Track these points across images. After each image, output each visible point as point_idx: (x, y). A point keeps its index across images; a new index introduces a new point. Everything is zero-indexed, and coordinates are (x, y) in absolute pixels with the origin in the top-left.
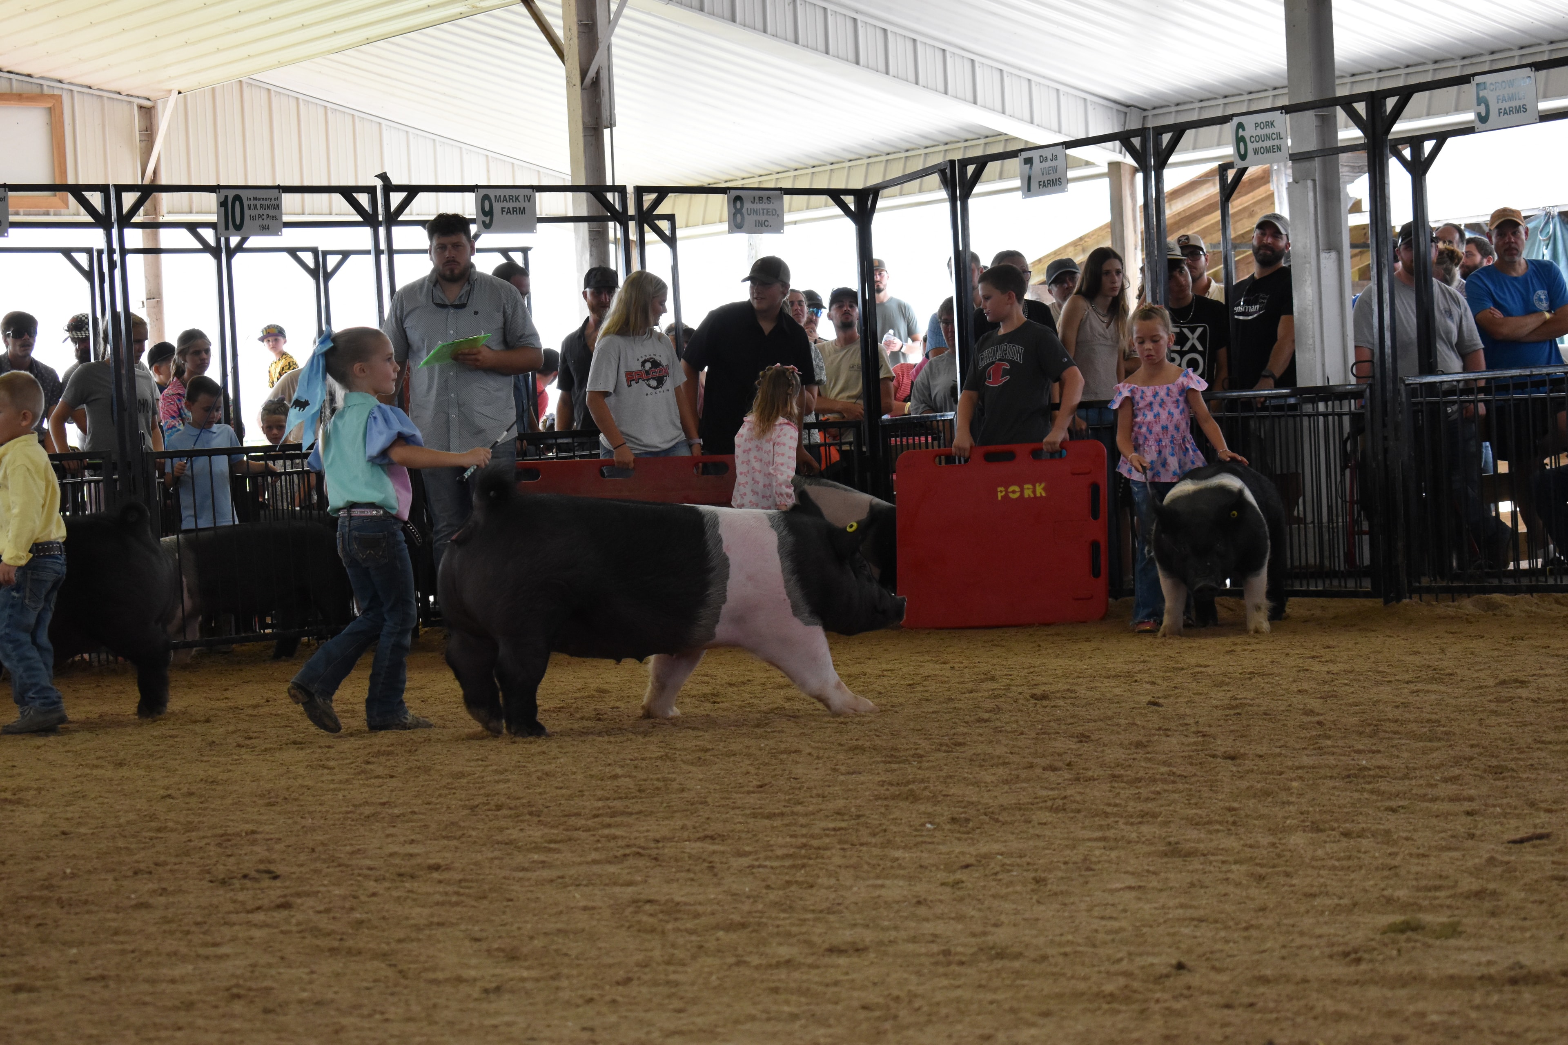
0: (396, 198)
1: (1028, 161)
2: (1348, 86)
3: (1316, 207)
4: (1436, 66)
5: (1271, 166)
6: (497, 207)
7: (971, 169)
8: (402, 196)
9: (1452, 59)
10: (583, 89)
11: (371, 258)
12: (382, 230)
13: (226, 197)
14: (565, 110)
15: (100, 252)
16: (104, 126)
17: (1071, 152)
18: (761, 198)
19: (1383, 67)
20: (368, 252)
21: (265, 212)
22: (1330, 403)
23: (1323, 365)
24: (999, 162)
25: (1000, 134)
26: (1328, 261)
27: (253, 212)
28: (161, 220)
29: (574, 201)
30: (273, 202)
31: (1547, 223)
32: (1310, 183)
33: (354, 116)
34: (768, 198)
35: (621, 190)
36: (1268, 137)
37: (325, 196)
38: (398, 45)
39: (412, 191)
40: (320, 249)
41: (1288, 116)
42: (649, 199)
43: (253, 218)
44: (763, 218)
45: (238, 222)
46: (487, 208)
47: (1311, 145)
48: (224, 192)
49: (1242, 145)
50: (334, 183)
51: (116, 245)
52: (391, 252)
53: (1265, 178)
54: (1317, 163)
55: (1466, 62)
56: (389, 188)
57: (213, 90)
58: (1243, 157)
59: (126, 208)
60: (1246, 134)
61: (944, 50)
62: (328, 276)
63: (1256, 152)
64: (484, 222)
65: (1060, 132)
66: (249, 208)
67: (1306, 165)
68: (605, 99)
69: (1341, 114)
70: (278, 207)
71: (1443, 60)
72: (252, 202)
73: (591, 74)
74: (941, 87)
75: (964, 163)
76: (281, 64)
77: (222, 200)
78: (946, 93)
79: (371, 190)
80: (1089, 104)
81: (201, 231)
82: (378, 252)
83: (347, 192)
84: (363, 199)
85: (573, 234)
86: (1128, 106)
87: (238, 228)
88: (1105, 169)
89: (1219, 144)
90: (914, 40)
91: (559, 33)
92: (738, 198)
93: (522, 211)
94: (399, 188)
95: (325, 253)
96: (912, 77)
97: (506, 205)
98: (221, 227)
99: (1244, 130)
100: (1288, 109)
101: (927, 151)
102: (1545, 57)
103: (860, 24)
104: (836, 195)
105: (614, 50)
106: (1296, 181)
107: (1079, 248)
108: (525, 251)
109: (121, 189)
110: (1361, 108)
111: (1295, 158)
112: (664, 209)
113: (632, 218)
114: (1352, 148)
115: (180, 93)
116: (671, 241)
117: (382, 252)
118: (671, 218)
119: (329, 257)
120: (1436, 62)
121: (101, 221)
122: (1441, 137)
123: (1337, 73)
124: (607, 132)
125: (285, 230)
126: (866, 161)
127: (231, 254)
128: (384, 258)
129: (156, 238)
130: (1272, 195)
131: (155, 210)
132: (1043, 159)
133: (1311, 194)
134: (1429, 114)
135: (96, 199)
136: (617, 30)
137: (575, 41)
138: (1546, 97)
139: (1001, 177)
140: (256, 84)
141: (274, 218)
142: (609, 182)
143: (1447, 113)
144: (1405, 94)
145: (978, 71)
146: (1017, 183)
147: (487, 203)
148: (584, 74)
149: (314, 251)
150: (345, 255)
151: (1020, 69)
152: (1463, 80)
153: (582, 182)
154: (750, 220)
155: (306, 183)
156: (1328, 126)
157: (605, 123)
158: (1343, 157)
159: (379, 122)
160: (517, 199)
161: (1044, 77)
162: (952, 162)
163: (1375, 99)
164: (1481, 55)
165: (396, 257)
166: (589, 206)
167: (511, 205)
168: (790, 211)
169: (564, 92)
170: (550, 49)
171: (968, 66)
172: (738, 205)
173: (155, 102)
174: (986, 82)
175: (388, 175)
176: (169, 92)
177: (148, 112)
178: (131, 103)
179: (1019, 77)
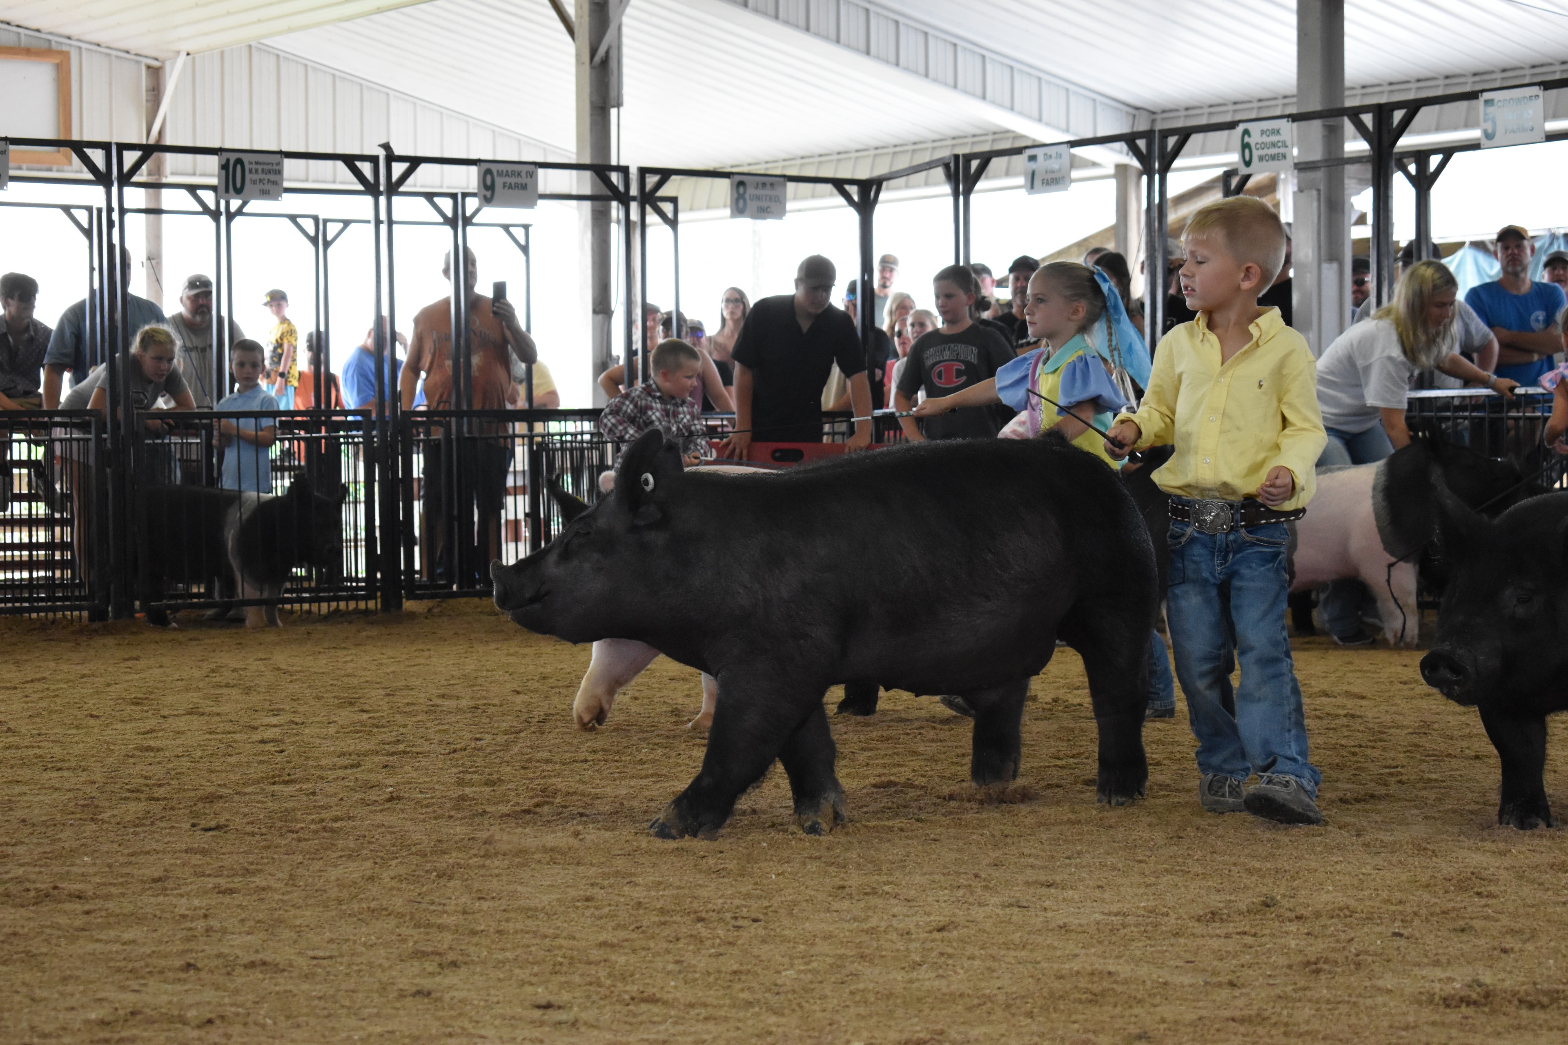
0: (398, 169)
1: (1033, 158)
2: (1359, 98)
3: (1319, 216)
4: (1448, 81)
5: (1278, 174)
6: (499, 181)
7: (975, 164)
8: (403, 166)
9: (1463, 75)
10: (592, 67)
11: (371, 228)
12: (383, 200)
13: (228, 160)
14: (572, 87)
15: (100, 211)
16: (110, 84)
17: (1077, 151)
18: (764, 185)
19: (1394, 80)
20: (369, 222)
21: (266, 177)
24: (1005, 159)
25: (1008, 131)
26: (1330, 271)
27: (254, 176)
28: (164, 180)
29: (578, 180)
30: (275, 167)
31: (1551, 244)
32: (1314, 193)
33: (363, 86)
34: (772, 185)
35: (624, 170)
36: (1274, 145)
37: (329, 163)
38: (409, 16)
39: (415, 162)
40: (321, 217)
41: (1295, 125)
42: (651, 180)
43: (254, 182)
44: (764, 204)
45: (238, 185)
46: (489, 182)
47: (1317, 155)
48: (226, 155)
49: (1247, 152)
50: (340, 151)
51: (115, 204)
52: (391, 223)
53: (1271, 186)
54: (1322, 173)
55: (1477, 78)
56: (391, 158)
57: (222, 53)
58: (1248, 164)
59: (127, 167)
60: (1252, 140)
61: (955, 45)
62: (327, 244)
63: (1261, 158)
64: (485, 197)
65: (1067, 130)
66: (251, 171)
67: (1311, 175)
68: (613, 79)
69: (1349, 127)
70: (279, 172)
71: (1456, 76)
72: (254, 167)
73: (601, 52)
74: (951, 80)
75: (968, 158)
76: (290, 30)
77: (224, 162)
78: (955, 86)
79: (374, 160)
80: (1098, 104)
81: (200, 192)
82: (378, 222)
83: (350, 161)
84: (366, 168)
85: (576, 213)
86: (1137, 108)
87: (239, 191)
88: (1111, 171)
89: (1227, 150)
90: (926, 34)
91: (571, 10)
92: (741, 184)
93: (524, 187)
94: (402, 159)
95: (325, 221)
96: (922, 69)
97: (508, 180)
98: (222, 189)
99: (1249, 136)
100: (1295, 118)
101: (936, 144)
102: (1557, 76)
103: (872, 15)
104: (839, 184)
105: (625, 30)
106: (1301, 190)
108: (526, 227)
109: (122, 147)
110: (1368, 119)
111: (1302, 167)
112: (666, 191)
113: (634, 199)
114: (1357, 160)
115: (188, 54)
116: (673, 223)
117: (382, 222)
118: (674, 200)
119: (329, 224)
120: (1446, 78)
121: (102, 178)
122: (1448, 152)
123: (1347, 84)
124: (613, 112)
125: (284, 195)
126: (873, 152)
127: (230, 217)
128: (384, 228)
129: (158, 198)
130: (1279, 203)
131: (158, 170)
132: (1048, 157)
133: (1315, 204)
134: (1438, 129)
135: (97, 157)
136: (629, 10)
137: (586, 19)
138: (1556, 117)
139: (1008, 173)
140: (265, 50)
141: (275, 183)
142: (614, 162)
143: (1456, 128)
144: (1413, 107)
145: (989, 67)
146: (1021, 180)
147: (489, 178)
148: (593, 52)
149: (316, 219)
150: (346, 223)
151: (1030, 66)
152: (1472, 96)
153: (587, 161)
154: (752, 205)
155: (312, 150)
156: (1334, 137)
157: (613, 102)
158: (1350, 169)
159: (386, 93)
160: (519, 174)
161: (1054, 76)
162: (956, 157)
163: (1382, 112)
164: (1492, 73)
165: (395, 227)
166: (593, 185)
167: (513, 180)
168: (795, 198)
169: (572, 69)
170: (561, 26)
171: (978, 62)
172: (741, 190)
173: (163, 62)
174: (996, 78)
175: (392, 145)
176: (178, 52)
177: (156, 74)
178: (138, 62)
179: (1030, 74)
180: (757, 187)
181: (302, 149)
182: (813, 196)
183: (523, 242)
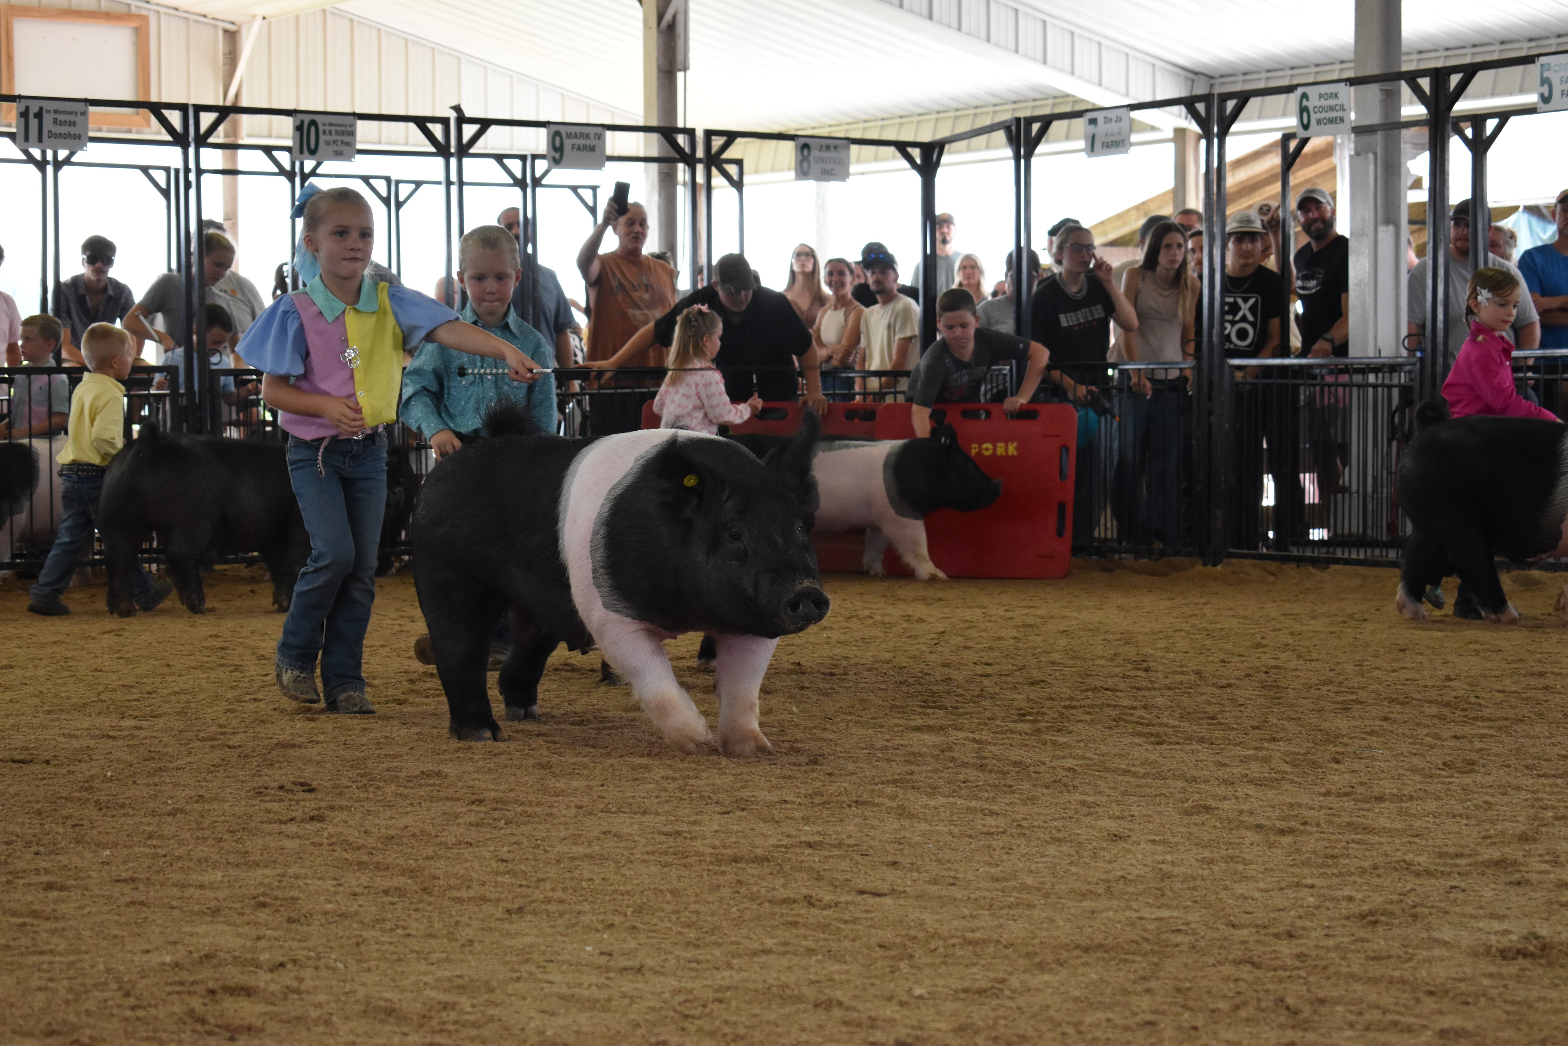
0: (469, 130)
1: (1093, 122)
2: (1415, 62)
3: (1376, 181)
4: (1502, 47)
5: (1335, 140)
6: (568, 143)
7: (1036, 127)
8: (475, 128)
9: (1519, 41)
10: (659, 31)
11: (442, 188)
12: (453, 161)
13: (302, 122)
14: (640, 52)
15: (177, 171)
16: (188, 49)
17: (1135, 114)
19: (1449, 45)
20: (439, 183)
21: (340, 138)
22: (1380, 375)
23: (1376, 337)
24: (1065, 122)
25: (1068, 95)
26: (1386, 234)
27: (328, 138)
28: (241, 142)
29: (646, 142)
30: (348, 129)
32: (1371, 156)
33: (434, 49)
34: (836, 147)
35: (690, 133)
36: (1331, 108)
37: (402, 125)
39: (485, 124)
40: (393, 178)
41: (1352, 89)
42: (717, 142)
43: (328, 143)
44: (829, 166)
45: (313, 146)
46: (558, 144)
47: (1374, 118)
48: (300, 117)
49: (1305, 115)
50: (412, 113)
51: (192, 165)
52: (461, 184)
53: (1328, 151)
54: (1379, 137)
55: (1533, 44)
56: (462, 119)
57: (297, 17)
58: (1306, 127)
59: (203, 128)
60: (1310, 104)
61: (1016, 10)
62: (399, 205)
63: (1319, 122)
64: (554, 158)
65: (1127, 95)
66: (324, 132)
67: (1367, 138)
68: (680, 43)
69: (1405, 90)
70: (353, 134)
71: (1510, 42)
72: (328, 128)
73: (668, 17)
74: (1012, 45)
75: (1030, 121)
77: (298, 123)
78: (1017, 52)
79: (445, 121)
80: (1157, 69)
81: (275, 153)
82: (449, 183)
83: (421, 122)
84: (437, 130)
85: (644, 175)
86: (1196, 73)
87: (313, 152)
88: (1170, 134)
89: (1284, 115)
93: (592, 149)
94: (472, 121)
95: (398, 182)
96: (983, 34)
97: (576, 142)
98: (296, 150)
99: (1308, 100)
100: (1352, 82)
101: (997, 108)
104: (902, 147)
106: (1357, 153)
107: (1142, 212)
108: (594, 189)
109: (200, 108)
110: (1425, 83)
111: (1359, 131)
112: (731, 153)
113: (700, 161)
114: (1415, 124)
115: (264, 18)
116: (738, 185)
117: (453, 183)
118: (739, 163)
119: (400, 185)
120: (1503, 43)
121: (179, 139)
122: (1504, 116)
123: (1404, 49)
124: (680, 75)
125: (357, 156)
126: (935, 116)
128: (454, 189)
129: (234, 159)
130: (1334, 169)
131: (234, 131)
132: (1108, 120)
133: (1372, 168)
134: (1493, 94)
135: (175, 118)
139: (1068, 137)
140: (338, 14)
141: (348, 144)
142: (680, 124)
143: (1511, 93)
144: (1470, 71)
145: (1050, 32)
146: (1081, 144)
147: (558, 140)
148: (660, 17)
149: (388, 180)
150: (418, 184)
151: (1091, 31)
152: (1529, 60)
153: (654, 123)
154: (816, 167)
155: (385, 112)
156: (1391, 101)
157: (680, 66)
158: (1406, 134)
159: (458, 57)
160: (587, 136)
161: (1114, 41)
162: (1018, 120)
163: (1439, 76)
164: (1547, 38)
165: (465, 188)
166: (660, 148)
167: (582, 142)
168: (858, 161)
169: (640, 34)
171: (1039, 26)
172: (806, 152)
173: (239, 26)
174: (1057, 43)
175: (463, 107)
176: (254, 17)
177: (232, 36)
178: (215, 26)
179: (1090, 40)
180: (821, 150)
181: (375, 111)
182: (876, 159)
183: (591, 204)
